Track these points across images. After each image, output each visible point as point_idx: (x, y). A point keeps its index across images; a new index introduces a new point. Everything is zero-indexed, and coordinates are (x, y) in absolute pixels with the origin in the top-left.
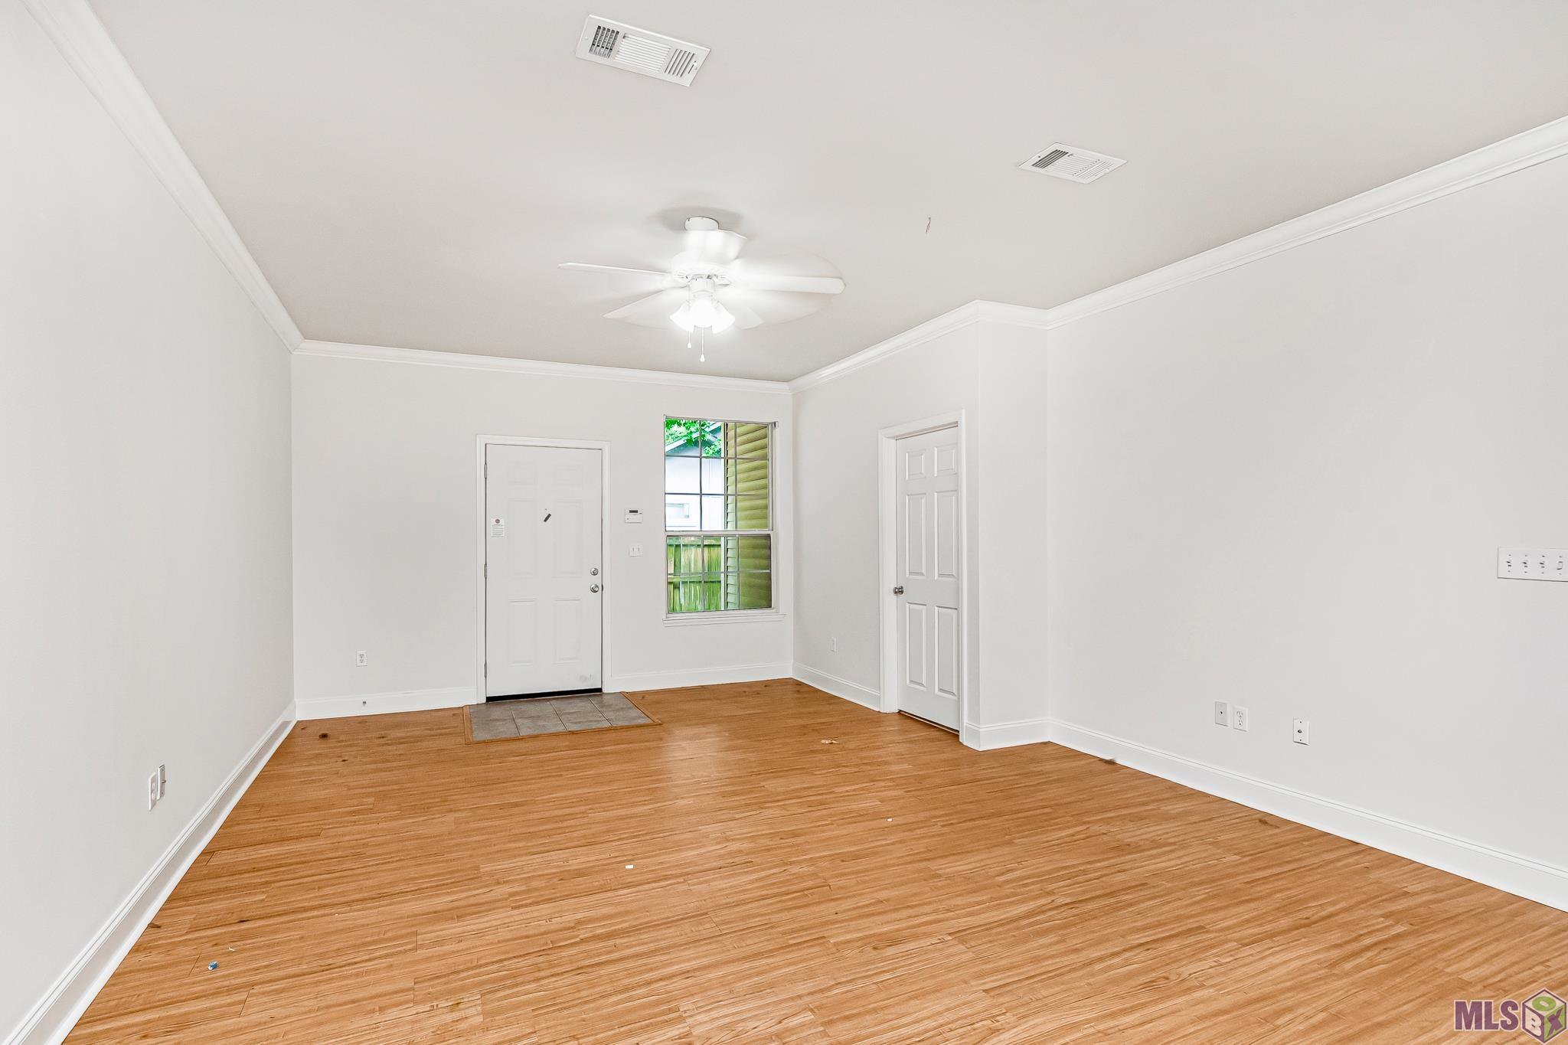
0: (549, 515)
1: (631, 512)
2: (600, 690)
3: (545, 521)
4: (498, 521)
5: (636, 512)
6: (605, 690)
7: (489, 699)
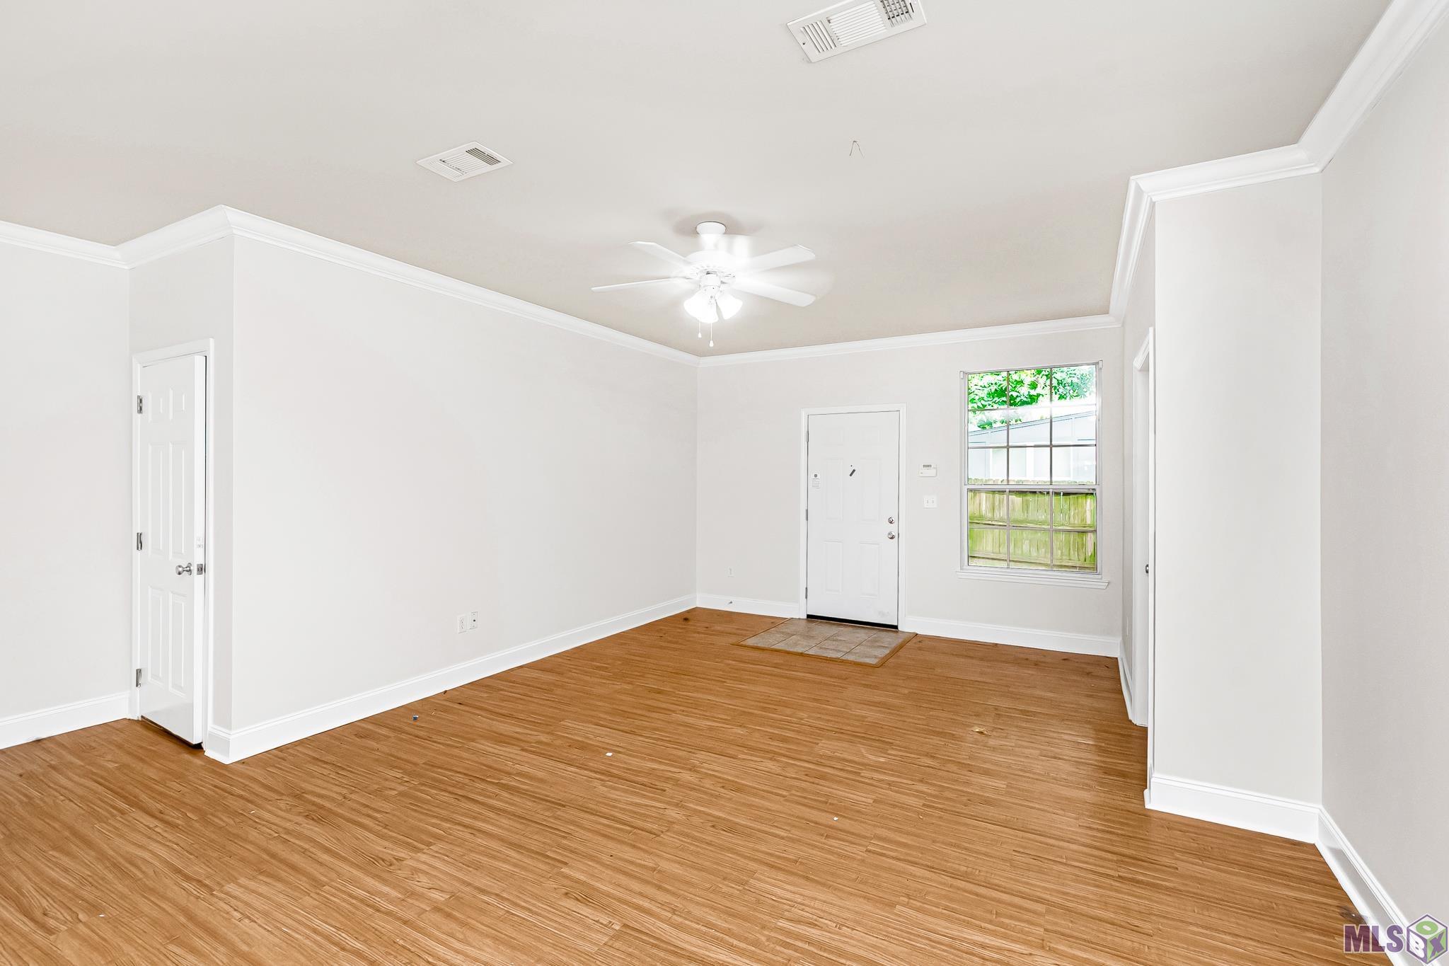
0: (854, 471)
1: (924, 466)
2: (896, 627)
3: (851, 475)
4: (816, 476)
5: (930, 466)
6: (900, 628)
7: (809, 616)
